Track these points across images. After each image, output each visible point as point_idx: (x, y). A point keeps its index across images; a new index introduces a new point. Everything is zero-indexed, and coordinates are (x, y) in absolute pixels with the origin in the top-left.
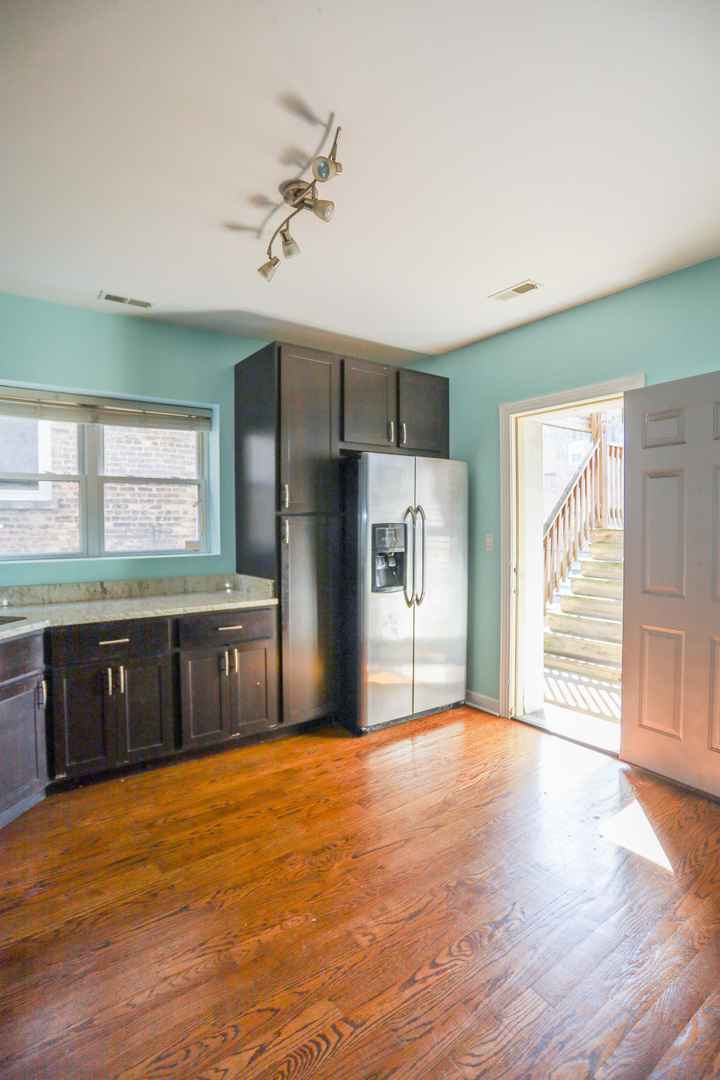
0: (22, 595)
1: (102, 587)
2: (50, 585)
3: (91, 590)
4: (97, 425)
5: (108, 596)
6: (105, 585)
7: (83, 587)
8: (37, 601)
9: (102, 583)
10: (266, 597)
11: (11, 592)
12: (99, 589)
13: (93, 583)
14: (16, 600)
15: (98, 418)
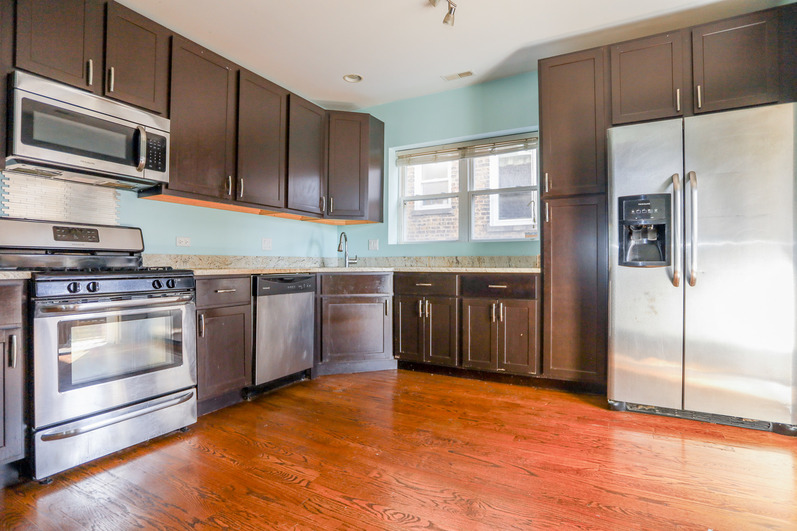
0: (417, 261)
1: (457, 260)
2: (430, 257)
3: (451, 261)
4: (465, 159)
5: (460, 265)
6: (458, 259)
7: (446, 259)
8: (423, 265)
9: (456, 257)
10: (535, 267)
11: (412, 259)
12: (455, 261)
13: (452, 257)
14: (414, 264)
15: (465, 155)
